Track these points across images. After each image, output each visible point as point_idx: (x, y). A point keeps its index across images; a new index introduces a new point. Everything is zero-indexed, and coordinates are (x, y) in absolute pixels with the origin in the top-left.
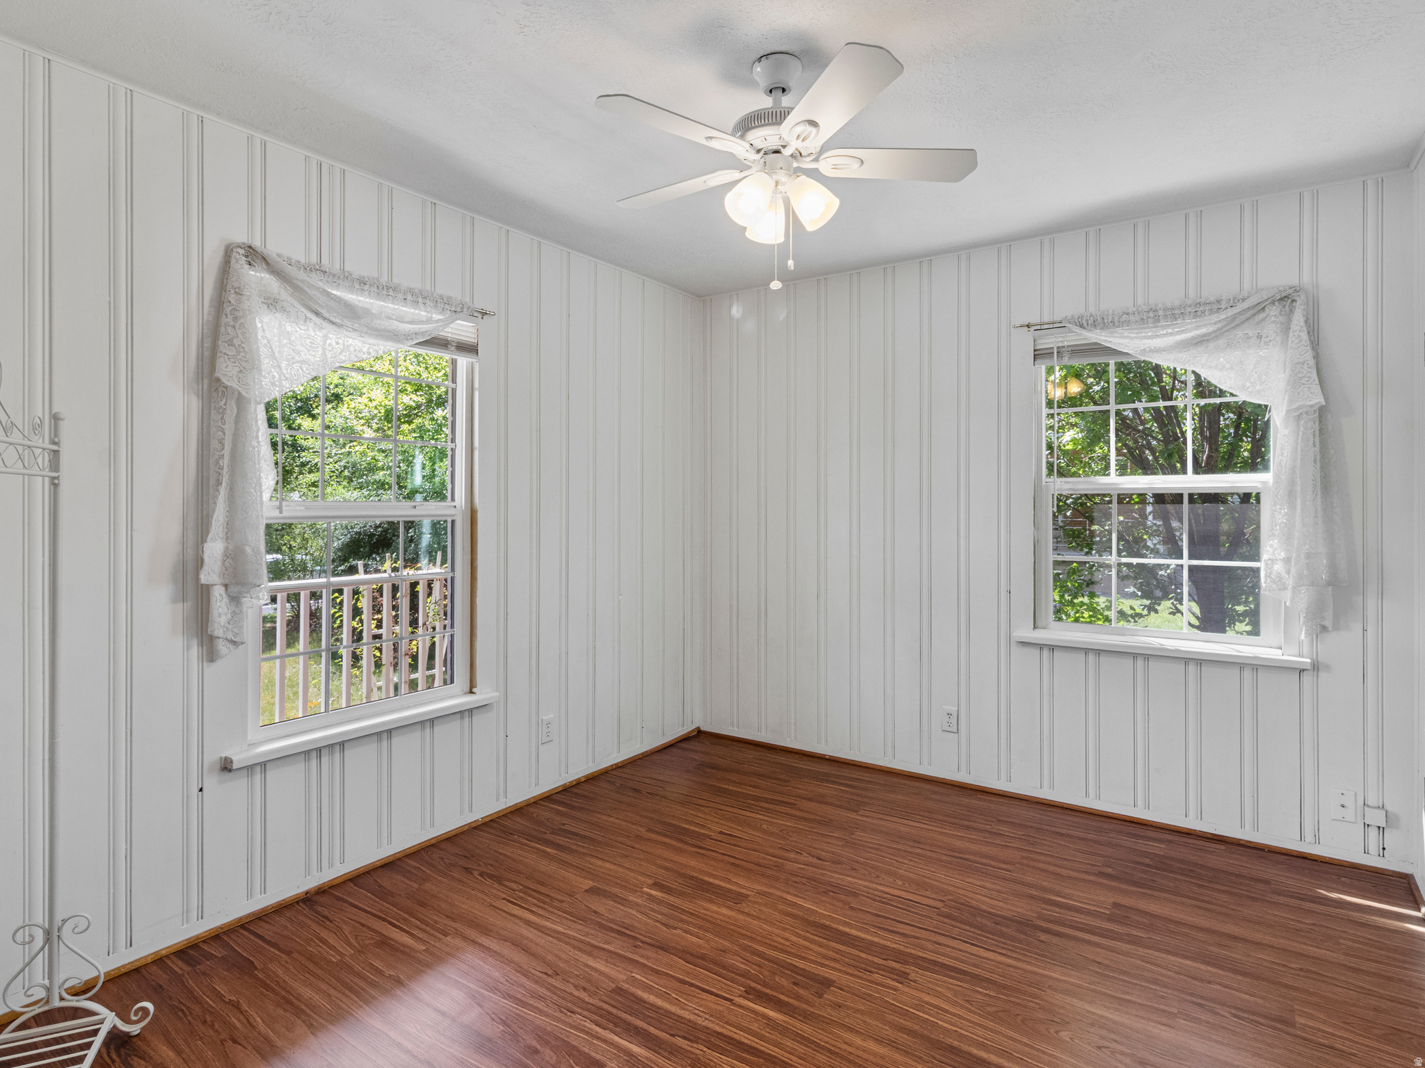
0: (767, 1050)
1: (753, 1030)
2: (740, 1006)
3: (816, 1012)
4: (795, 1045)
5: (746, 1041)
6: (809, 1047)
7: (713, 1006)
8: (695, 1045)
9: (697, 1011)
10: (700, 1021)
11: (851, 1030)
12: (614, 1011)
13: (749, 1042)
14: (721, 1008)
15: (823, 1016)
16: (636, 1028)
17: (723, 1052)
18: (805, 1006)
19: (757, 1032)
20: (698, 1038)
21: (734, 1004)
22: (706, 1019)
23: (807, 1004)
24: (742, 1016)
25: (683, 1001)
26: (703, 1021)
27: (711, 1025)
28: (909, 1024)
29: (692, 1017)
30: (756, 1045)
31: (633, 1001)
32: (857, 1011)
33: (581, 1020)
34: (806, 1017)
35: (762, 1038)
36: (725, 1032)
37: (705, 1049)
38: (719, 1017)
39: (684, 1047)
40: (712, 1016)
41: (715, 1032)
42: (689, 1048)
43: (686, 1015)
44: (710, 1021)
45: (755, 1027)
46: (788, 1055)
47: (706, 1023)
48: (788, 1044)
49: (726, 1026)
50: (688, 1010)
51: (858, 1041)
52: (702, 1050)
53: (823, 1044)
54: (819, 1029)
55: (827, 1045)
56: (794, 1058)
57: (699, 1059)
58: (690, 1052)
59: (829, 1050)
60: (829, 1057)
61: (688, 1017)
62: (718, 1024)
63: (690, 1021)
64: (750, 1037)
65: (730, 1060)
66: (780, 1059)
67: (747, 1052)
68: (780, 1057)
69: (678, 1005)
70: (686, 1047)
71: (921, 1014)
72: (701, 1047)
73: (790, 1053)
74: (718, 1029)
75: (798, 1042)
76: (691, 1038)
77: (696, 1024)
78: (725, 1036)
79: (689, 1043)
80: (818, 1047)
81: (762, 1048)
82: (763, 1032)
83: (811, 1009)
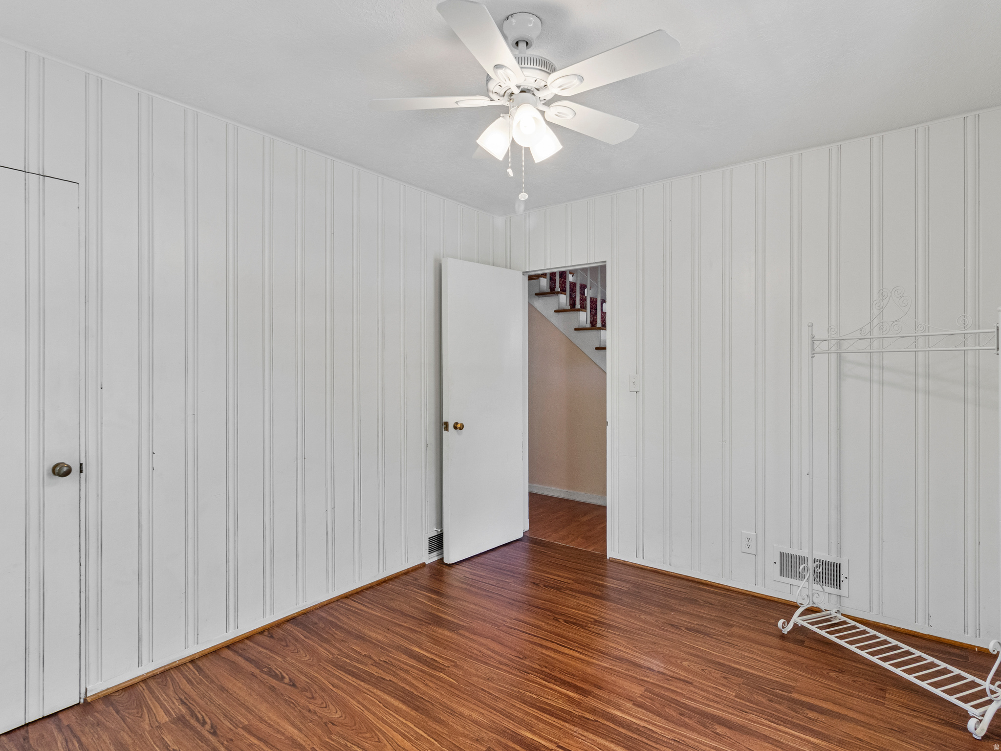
0: (535, 710)
1: (543, 723)
2: (551, 741)
3: (496, 736)
4: (516, 713)
5: (547, 716)
6: (508, 712)
7: (571, 742)
8: (580, 714)
9: (583, 738)
10: (580, 731)
11: (476, 722)
12: (644, 740)
13: (546, 715)
14: (567, 740)
15: (491, 732)
16: (623, 727)
17: (562, 710)
18: (502, 740)
19: (540, 722)
20: (579, 719)
21: (556, 743)
22: (576, 732)
23: (501, 742)
24: (550, 733)
25: (595, 747)
26: (577, 730)
27: (572, 727)
28: (434, 726)
29: (585, 733)
30: (541, 713)
31: (633, 748)
32: (465, 736)
33: (665, 734)
34: (504, 732)
35: (537, 718)
36: (562, 722)
37: (574, 712)
38: (567, 734)
39: (587, 714)
40: (572, 734)
41: (568, 723)
42: (584, 712)
43: (591, 736)
44: (573, 731)
45: (541, 725)
46: (522, 707)
47: (576, 729)
48: (520, 714)
49: (562, 727)
50: (591, 740)
51: (475, 715)
52: (576, 711)
53: (498, 714)
54: (497, 724)
55: (495, 713)
56: (518, 706)
57: (576, 706)
58: (583, 711)
59: (495, 710)
60: (497, 706)
61: (589, 734)
62: (567, 728)
63: (587, 731)
64: (545, 719)
65: (557, 706)
66: (527, 705)
67: (547, 710)
68: (526, 706)
69: (598, 744)
70: (586, 713)
71: (421, 732)
72: (576, 713)
73: (520, 708)
74: (567, 725)
75: (514, 715)
76: (584, 719)
77: (582, 729)
78: (561, 719)
79: (584, 715)
80: (501, 712)
81: (537, 711)
82: (536, 722)
83: (499, 738)
